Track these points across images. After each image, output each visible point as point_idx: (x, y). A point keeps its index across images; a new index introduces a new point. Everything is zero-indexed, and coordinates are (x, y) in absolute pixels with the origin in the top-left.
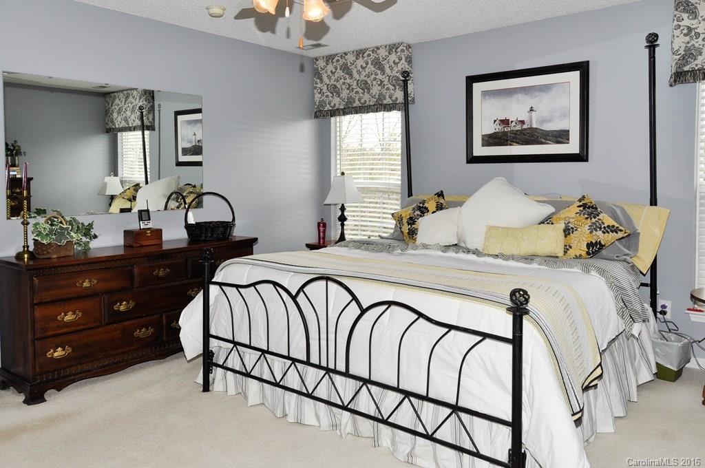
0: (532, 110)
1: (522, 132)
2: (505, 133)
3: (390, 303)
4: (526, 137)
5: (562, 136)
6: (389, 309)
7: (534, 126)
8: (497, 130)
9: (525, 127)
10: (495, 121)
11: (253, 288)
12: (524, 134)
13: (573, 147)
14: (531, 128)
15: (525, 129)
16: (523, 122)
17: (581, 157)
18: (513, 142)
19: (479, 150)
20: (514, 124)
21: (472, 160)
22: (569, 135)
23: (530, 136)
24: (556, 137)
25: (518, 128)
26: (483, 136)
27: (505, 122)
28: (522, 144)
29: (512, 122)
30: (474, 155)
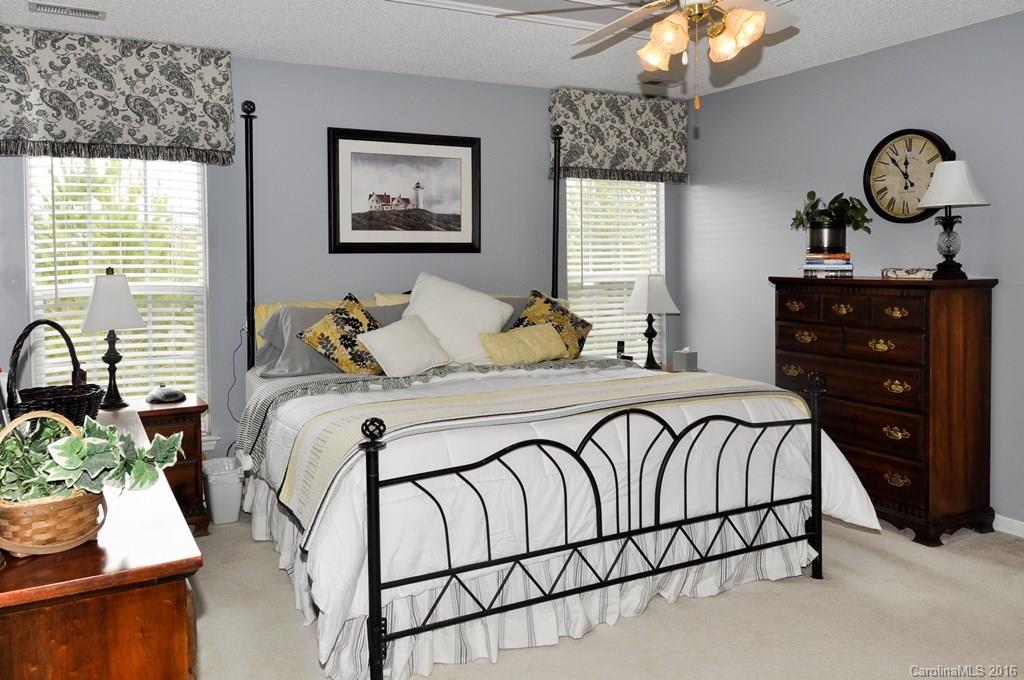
0: (418, 186)
1: (406, 213)
2: (383, 214)
3: (706, 420)
4: (412, 220)
5: (452, 222)
6: (707, 427)
7: (421, 207)
8: (373, 209)
9: (410, 207)
10: (371, 196)
11: (496, 461)
12: (409, 216)
13: (464, 236)
14: (417, 210)
15: (410, 210)
16: (407, 201)
17: (473, 248)
18: (394, 225)
19: (347, 235)
20: (395, 202)
21: (337, 247)
22: (460, 221)
23: (415, 219)
24: (446, 223)
25: (401, 207)
26: (353, 214)
27: (384, 199)
28: (406, 229)
29: (393, 199)
30: (342, 241)
